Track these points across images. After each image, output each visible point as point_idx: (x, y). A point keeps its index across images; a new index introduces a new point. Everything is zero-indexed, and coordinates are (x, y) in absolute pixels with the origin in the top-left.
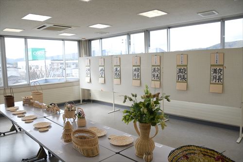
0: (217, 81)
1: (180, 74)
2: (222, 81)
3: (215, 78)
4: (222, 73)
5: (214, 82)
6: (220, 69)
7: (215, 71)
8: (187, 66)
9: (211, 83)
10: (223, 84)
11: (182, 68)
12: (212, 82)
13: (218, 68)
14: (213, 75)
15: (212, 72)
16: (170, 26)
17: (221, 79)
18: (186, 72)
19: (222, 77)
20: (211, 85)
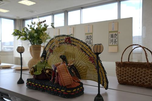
0: (114, 43)
1: (87, 40)
2: (117, 43)
3: (112, 41)
4: (117, 37)
5: (111, 44)
6: (115, 34)
7: (112, 36)
8: (92, 33)
9: (109, 46)
10: (118, 45)
11: (89, 35)
12: (110, 44)
13: (114, 34)
14: (111, 39)
15: (110, 37)
16: (82, 6)
17: (116, 42)
18: (91, 39)
19: (117, 40)
20: (110, 47)
